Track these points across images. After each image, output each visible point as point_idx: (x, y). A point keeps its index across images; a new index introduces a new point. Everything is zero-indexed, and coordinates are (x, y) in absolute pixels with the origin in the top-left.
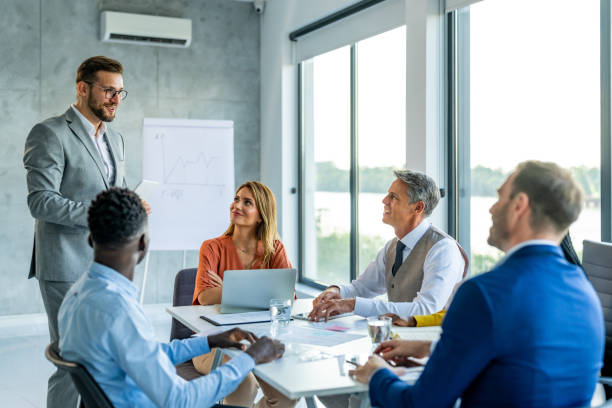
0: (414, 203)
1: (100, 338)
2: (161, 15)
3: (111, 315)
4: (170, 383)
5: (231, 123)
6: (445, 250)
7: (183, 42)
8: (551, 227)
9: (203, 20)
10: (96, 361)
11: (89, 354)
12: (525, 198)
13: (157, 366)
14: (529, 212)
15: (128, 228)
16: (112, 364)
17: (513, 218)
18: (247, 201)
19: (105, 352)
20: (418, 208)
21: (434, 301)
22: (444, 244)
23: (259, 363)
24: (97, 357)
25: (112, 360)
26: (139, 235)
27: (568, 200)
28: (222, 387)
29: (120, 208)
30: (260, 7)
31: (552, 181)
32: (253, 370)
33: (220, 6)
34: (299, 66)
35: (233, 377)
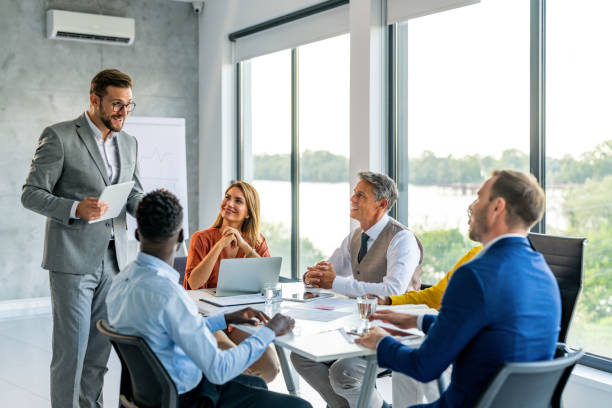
0: (378, 200)
1: (157, 315)
2: (104, 14)
3: (165, 296)
4: (215, 352)
5: (183, 121)
6: (404, 240)
7: (126, 40)
8: (522, 224)
9: (144, 19)
10: (151, 333)
11: (146, 329)
12: (503, 202)
13: (203, 337)
14: (505, 213)
15: (172, 224)
16: (165, 336)
17: (492, 217)
18: (238, 200)
19: (160, 326)
20: (382, 205)
21: (397, 282)
22: (403, 234)
23: (278, 335)
24: (153, 331)
25: (165, 333)
26: (179, 230)
27: (536, 204)
28: (253, 354)
29: (166, 209)
30: (200, 8)
31: (524, 189)
32: (274, 341)
33: (161, 5)
34: (238, 65)
35: (260, 347)
